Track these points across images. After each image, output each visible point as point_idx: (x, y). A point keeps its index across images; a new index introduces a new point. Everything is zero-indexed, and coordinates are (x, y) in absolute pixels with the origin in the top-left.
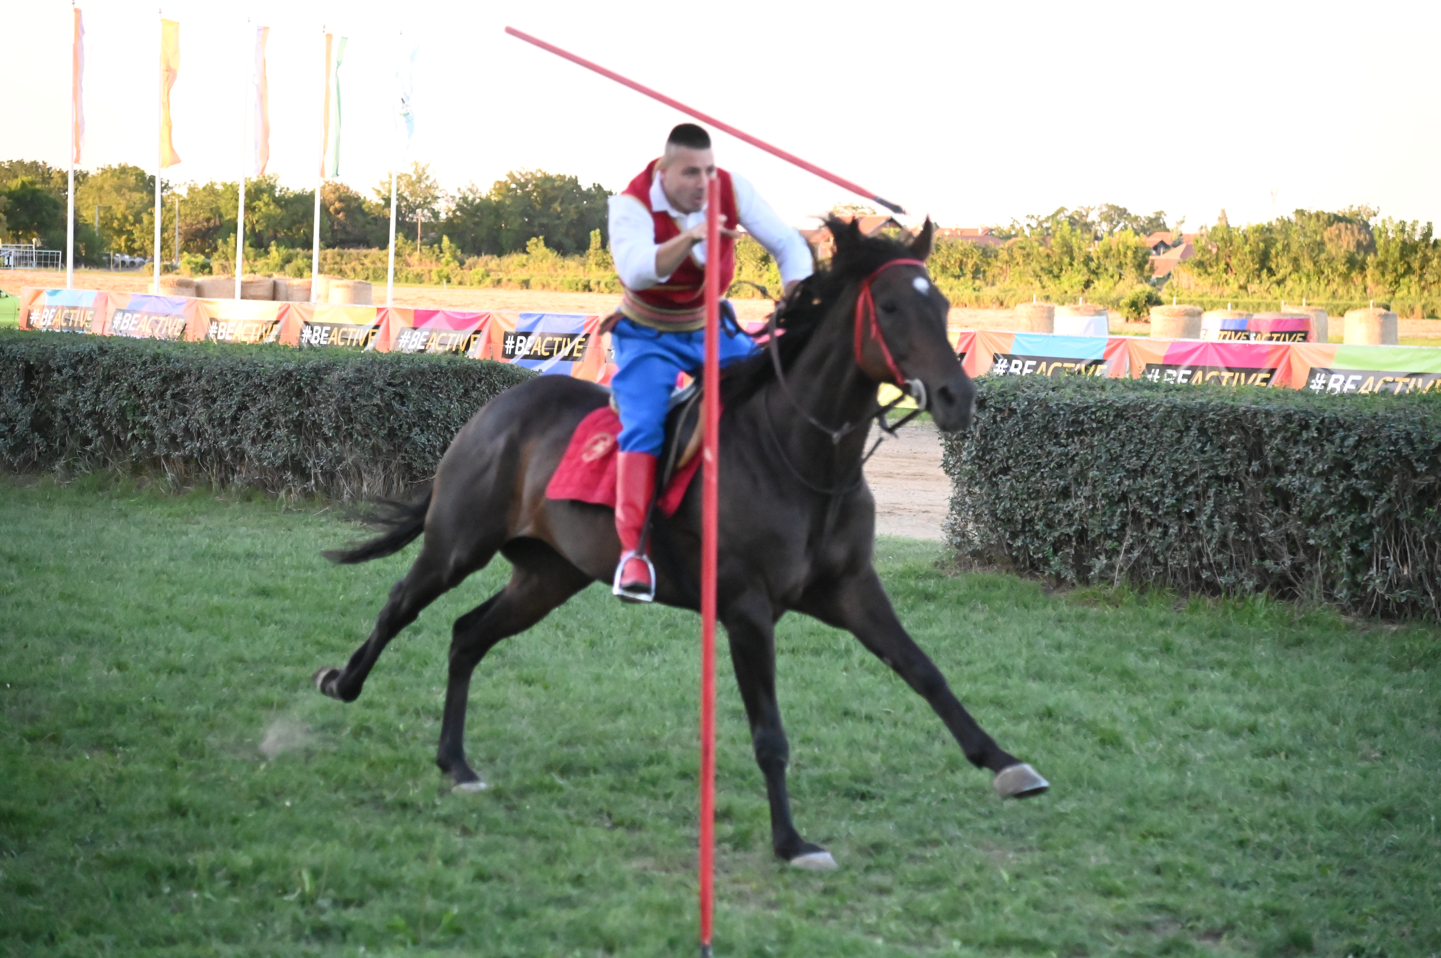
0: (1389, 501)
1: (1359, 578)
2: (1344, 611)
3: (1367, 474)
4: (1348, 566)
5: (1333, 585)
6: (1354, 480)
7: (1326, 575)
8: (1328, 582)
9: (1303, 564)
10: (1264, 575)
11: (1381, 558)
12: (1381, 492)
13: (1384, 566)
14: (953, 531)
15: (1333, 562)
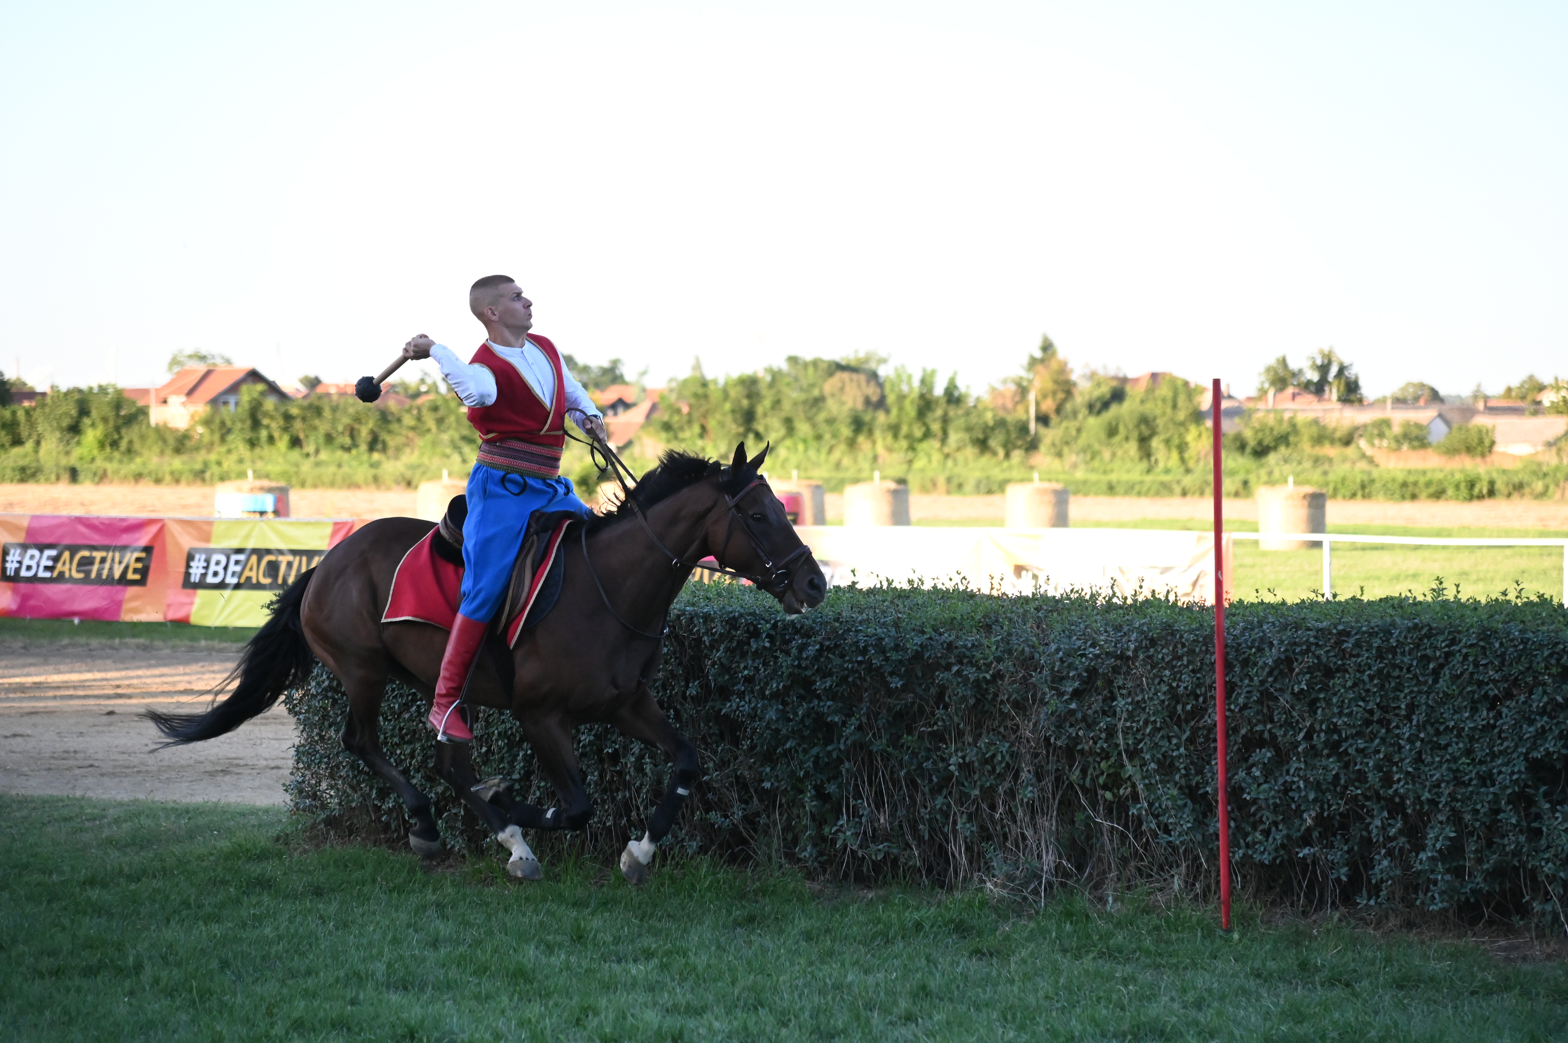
0: (860, 728)
1: (827, 830)
2: (810, 876)
3: (832, 694)
4: (813, 816)
5: (795, 841)
6: (816, 702)
7: (787, 828)
8: (790, 837)
9: (758, 814)
10: (709, 832)
11: (852, 802)
12: (850, 715)
13: (855, 813)
14: (301, 791)
15: (795, 811)
